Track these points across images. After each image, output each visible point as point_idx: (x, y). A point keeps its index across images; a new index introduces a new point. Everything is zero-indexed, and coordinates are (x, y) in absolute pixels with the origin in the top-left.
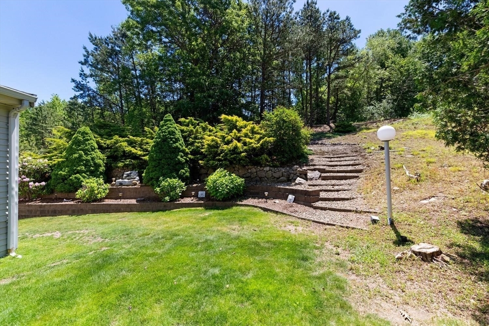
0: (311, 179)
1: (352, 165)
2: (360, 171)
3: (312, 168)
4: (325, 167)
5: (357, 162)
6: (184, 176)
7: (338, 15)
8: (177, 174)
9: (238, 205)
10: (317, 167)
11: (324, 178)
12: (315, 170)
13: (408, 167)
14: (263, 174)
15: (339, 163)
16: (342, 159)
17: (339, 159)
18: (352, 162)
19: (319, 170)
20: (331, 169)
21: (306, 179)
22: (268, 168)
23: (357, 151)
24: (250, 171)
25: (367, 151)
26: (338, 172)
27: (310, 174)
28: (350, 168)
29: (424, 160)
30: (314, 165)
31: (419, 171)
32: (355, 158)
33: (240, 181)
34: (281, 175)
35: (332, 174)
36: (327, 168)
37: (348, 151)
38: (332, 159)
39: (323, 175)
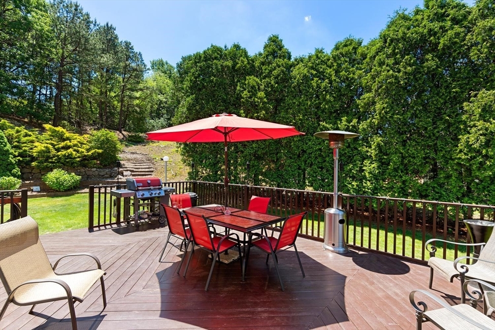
0: (126, 176)
1: (148, 168)
2: (152, 171)
3: (125, 169)
4: (133, 169)
5: (150, 166)
6: (17, 174)
7: (132, 47)
8: (10, 173)
9: (78, 193)
10: (128, 169)
11: (134, 175)
12: (127, 170)
13: (173, 170)
14: (91, 173)
15: (140, 167)
16: (142, 164)
17: (140, 164)
18: (147, 167)
19: (130, 171)
20: (137, 170)
21: (123, 176)
22: (95, 169)
23: (149, 160)
24: (79, 171)
25: (155, 160)
26: (141, 172)
27: (125, 173)
28: (147, 170)
29: (179, 167)
30: (126, 168)
31: (177, 172)
32: (149, 164)
33: (78, 178)
34: (105, 173)
35: (138, 173)
36: (135, 170)
37: (144, 160)
38: (136, 164)
39: (133, 173)
